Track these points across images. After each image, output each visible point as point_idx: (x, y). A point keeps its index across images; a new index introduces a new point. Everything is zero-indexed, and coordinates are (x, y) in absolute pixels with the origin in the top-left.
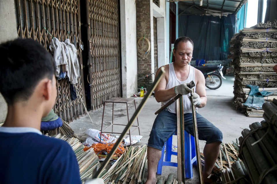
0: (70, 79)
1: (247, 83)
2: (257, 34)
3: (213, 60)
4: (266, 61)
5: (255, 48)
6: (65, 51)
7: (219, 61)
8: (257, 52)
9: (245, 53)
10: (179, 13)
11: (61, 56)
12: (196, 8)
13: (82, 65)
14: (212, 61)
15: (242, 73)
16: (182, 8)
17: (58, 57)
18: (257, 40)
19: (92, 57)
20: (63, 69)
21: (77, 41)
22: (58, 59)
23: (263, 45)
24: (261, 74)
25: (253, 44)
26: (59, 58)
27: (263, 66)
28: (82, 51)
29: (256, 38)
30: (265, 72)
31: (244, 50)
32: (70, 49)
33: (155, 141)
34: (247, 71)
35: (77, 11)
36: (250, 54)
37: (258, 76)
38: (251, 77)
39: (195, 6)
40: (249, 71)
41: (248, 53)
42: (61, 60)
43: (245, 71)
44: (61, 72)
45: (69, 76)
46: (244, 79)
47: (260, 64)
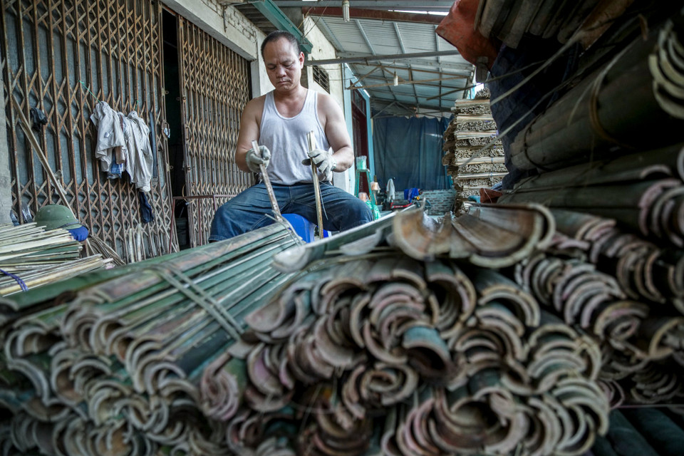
0: (132, 178)
1: (471, 195)
2: (479, 107)
3: (433, 189)
4: (498, 152)
5: (477, 131)
6: (122, 126)
7: (442, 191)
8: (482, 138)
9: (461, 141)
10: (372, 115)
11: (111, 133)
12: (400, 106)
13: (168, 165)
14: (431, 192)
15: (460, 176)
16: (377, 107)
17: (106, 134)
18: (480, 118)
19: (191, 155)
20: (117, 158)
21: (157, 121)
22: (105, 137)
23: (490, 125)
24: (491, 176)
25: (474, 125)
26: (108, 135)
27: (494, 161)
28: (168, 139)
29: (478, 115)
30: (498, 172)
31: (460, 135)
32: (134, 125)
33: (220, 228)
34: (468, 173)
35: (158, 69)
36: (470, 141)
37: (488, 180)
38: (476, 182)
39: (398, 102)
40: (473, 173)
41: (467, 140)
42: (111, 138)
43: (466, 173)
44: (114, 163)
45: (129, 171)
46: (465, 187)
47: (488, 160)
